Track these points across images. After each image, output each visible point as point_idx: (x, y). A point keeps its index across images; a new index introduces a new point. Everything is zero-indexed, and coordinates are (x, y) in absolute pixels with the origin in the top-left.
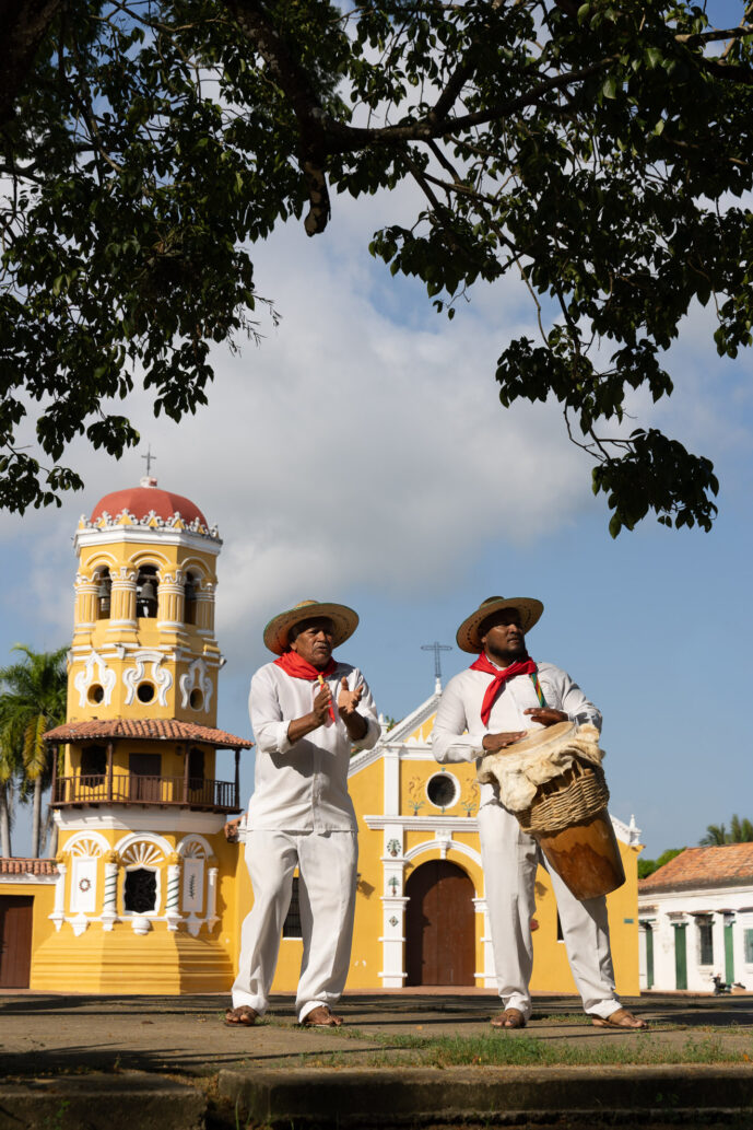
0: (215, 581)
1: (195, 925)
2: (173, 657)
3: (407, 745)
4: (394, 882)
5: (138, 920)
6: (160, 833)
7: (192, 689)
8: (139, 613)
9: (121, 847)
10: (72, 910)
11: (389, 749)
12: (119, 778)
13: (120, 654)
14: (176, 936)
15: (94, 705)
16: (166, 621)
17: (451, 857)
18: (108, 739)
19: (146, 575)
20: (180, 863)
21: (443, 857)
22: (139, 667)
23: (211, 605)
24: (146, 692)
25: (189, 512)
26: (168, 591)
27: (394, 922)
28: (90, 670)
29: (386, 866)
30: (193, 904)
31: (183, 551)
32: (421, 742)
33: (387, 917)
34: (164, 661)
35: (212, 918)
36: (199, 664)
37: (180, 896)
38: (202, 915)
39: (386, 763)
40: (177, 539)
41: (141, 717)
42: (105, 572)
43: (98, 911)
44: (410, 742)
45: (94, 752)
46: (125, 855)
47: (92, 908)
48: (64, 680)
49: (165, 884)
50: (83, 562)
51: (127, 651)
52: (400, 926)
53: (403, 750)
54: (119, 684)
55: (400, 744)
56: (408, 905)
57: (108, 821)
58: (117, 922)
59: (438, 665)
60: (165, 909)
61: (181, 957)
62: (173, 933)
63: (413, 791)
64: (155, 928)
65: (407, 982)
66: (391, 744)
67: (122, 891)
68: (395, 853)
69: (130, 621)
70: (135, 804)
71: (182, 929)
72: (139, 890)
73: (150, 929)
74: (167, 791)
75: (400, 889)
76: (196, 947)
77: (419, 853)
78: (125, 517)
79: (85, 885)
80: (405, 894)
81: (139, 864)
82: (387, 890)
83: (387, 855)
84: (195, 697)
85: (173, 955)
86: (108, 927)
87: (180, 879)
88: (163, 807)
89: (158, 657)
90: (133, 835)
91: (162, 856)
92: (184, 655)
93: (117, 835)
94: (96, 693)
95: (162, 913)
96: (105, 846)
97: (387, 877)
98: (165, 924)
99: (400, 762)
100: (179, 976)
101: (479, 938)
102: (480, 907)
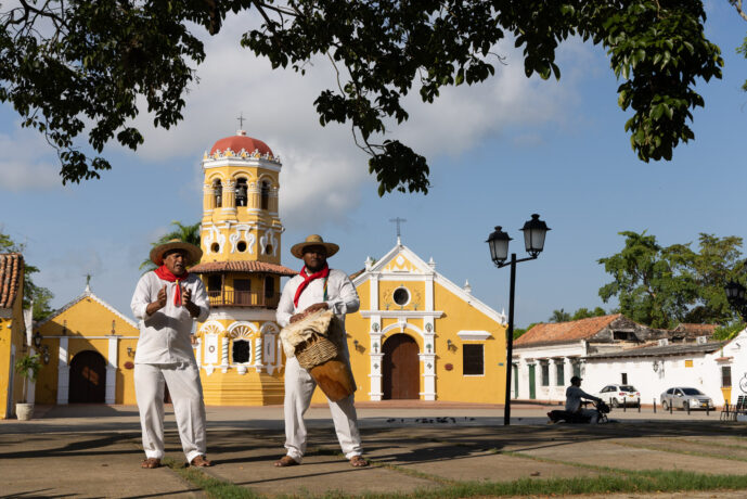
0: (278, 186)
1: (271, 369)
2: (256, 227)
3: (382, 273)
4: (376, 345)
5: (240, 367)
6: (251, 321)
7: (266, 244)
8: (238, 203)
9: (230, 329)
10: (206, 361)
11: (373, 275)
12: (228, 292)
13: (227, 226)
14: (261, 375)
15: (215, 254)
16: (252, 208)
17: (407, 332)
18: (222, 272)
19: (241, 183)
20: (262, 337)
21: (402, 332)
22: (238, 233)
23: (277, 199)
24: (242, 246)
25: (263, 149)
26: (253, 192)
27: (376, 366)
28: (212, 234)
29: (372, 337)
30: (270, 358)
31: (260, 170)
32: (390, 271)
33: (372, 364)
34: (251, 230)
35: (280, 366)
36: (270, 231)
37: (262, 354)
38: (274, 364)
39: (371, 282)
40: (257, 163)
41: (240, 260)
42: (218, 182)
43: (219, 363)
44: (384, 271)
45: (215, 280)
46: (233, 333)
47: (216, 361)
48: (198, 241)
49: (254, 348)
50: (207, 177)
51: (231, 224)
52: (379, 368)
53: (380, 275)
54: (227, 242)
55: (379, 273)
56: (384, 357)
57: (223, 315)
58: (229, 368)
59: (398, 229)
60: (254, 362)
61: (264, 386)
62: (259, 374)
63: (386, 297)
64: (249, 371)
65: (384, 398)
66: (373, 272)
67: (231, 352)
68: (376, 330)
69: (233, 208)
70: (237, 306)
71: (264, 371)
72: (240, 352)
73: (247, 371)
74: (254, 299)
75: (379, 349)
76: (271, 381)
77: (389, 330)
78: (228, 152)
79: (212, 349)
80: (382, 351)
81: (240, 338)
82: (372, 350)
83: (372, 331)
84: (269, 249)
85: (259, 385)
86: (225, 371)
87: (262, 345)
88: (252, 307)
89: (248, 227)
90: (237, 322)
91: (252, 333)
92: (262, 226)
93: (228, 323)
94: (215, 247)
95: (253, 363)
96: (222, 328)
97: (372, 343)
98: (254, 369)
99: (379, 282)
100: (262, 396)
101: (422, 375)
102: (422, 358)
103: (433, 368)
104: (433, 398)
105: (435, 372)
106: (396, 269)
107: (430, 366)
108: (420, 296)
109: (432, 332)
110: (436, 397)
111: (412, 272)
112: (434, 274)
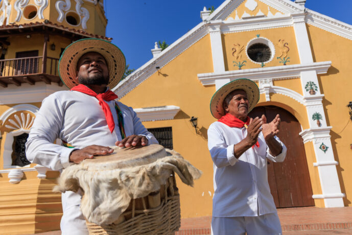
3: (225, 22)
5: (14, 172)
7: (68, 10)
9: (4, 117)
14: (42, 182)
17: (275, 99)
21: (267, 100)
32: (237, 19)
39: (211, 36)
44: (229, 20)
46: (7, 122)
53: (223, 26)
55: (220, 21)
61: (39, 200)
62: (40, 180)
63: (236, 55)
64: (27, 176)
66: (212, 22)
73: (24, 178)
81: (22, 129)
84: (72, 18)
85: (33, 199)
90: (11, 109)
98: (36, 172)
99: (223, 36)
100: (33, 216)
101: (311, 165)
102: (307, 138)
103: (330, 150)
104: (340, 203)
105: (336, 158)
106: (246, 15)
107: (324, 148)
108: (289, 48)
109: (318, 94)
110: (346, 202)
111: (270, 16)
112: (306, 13)
